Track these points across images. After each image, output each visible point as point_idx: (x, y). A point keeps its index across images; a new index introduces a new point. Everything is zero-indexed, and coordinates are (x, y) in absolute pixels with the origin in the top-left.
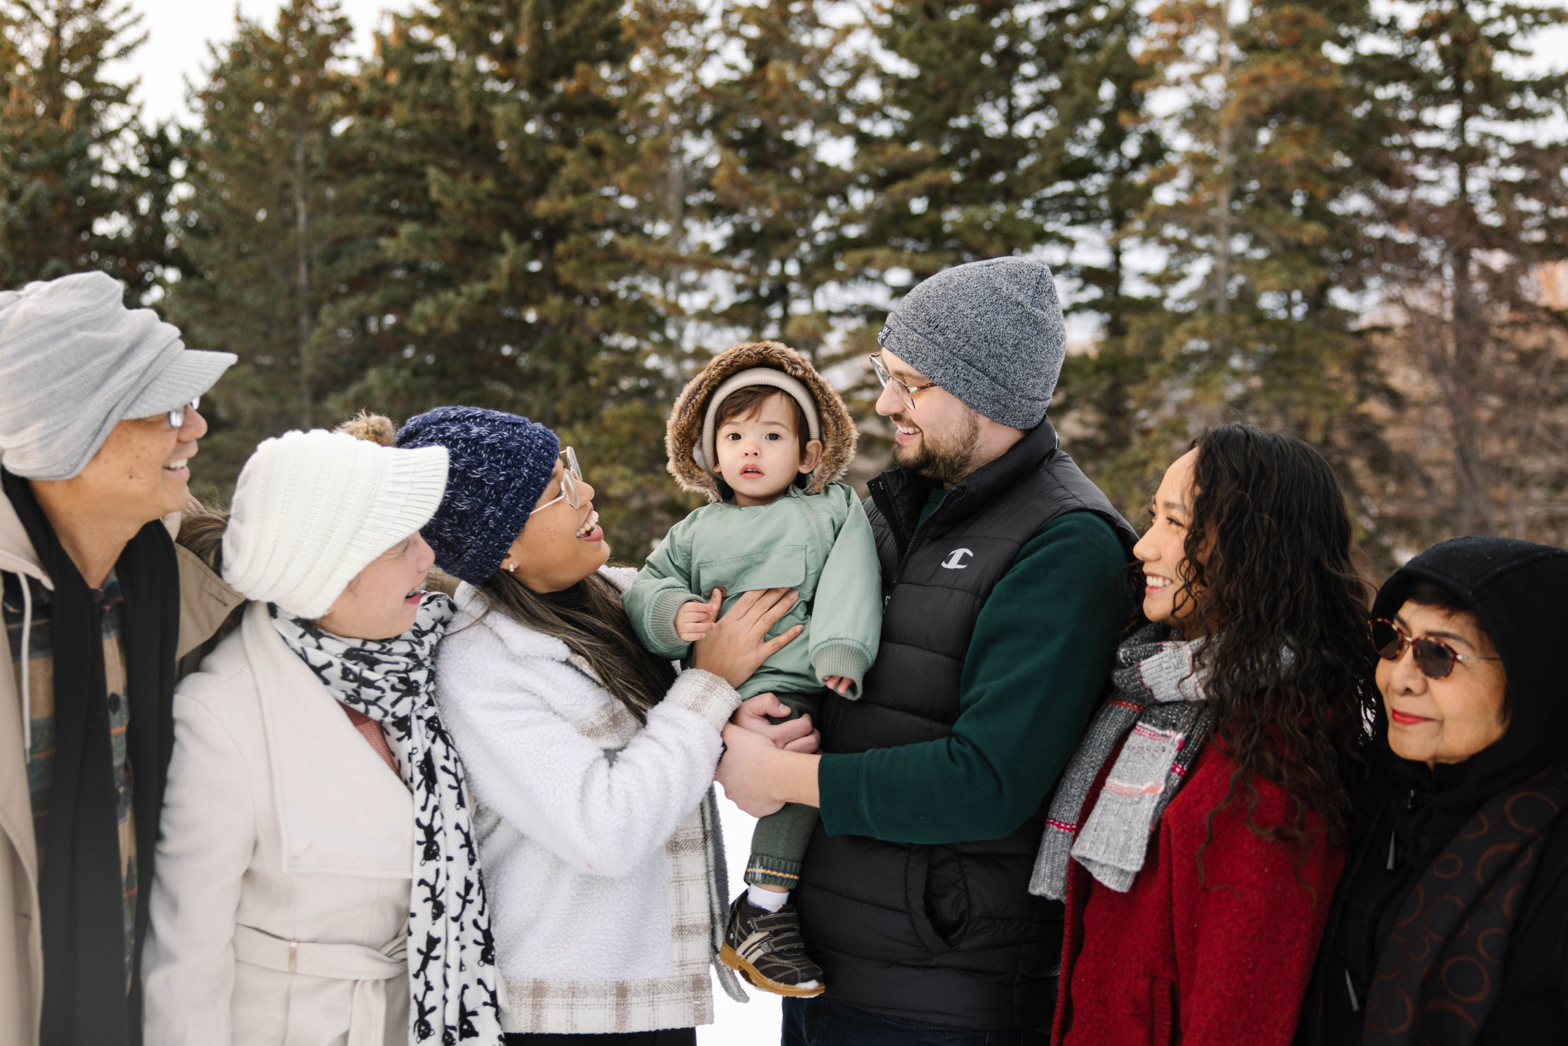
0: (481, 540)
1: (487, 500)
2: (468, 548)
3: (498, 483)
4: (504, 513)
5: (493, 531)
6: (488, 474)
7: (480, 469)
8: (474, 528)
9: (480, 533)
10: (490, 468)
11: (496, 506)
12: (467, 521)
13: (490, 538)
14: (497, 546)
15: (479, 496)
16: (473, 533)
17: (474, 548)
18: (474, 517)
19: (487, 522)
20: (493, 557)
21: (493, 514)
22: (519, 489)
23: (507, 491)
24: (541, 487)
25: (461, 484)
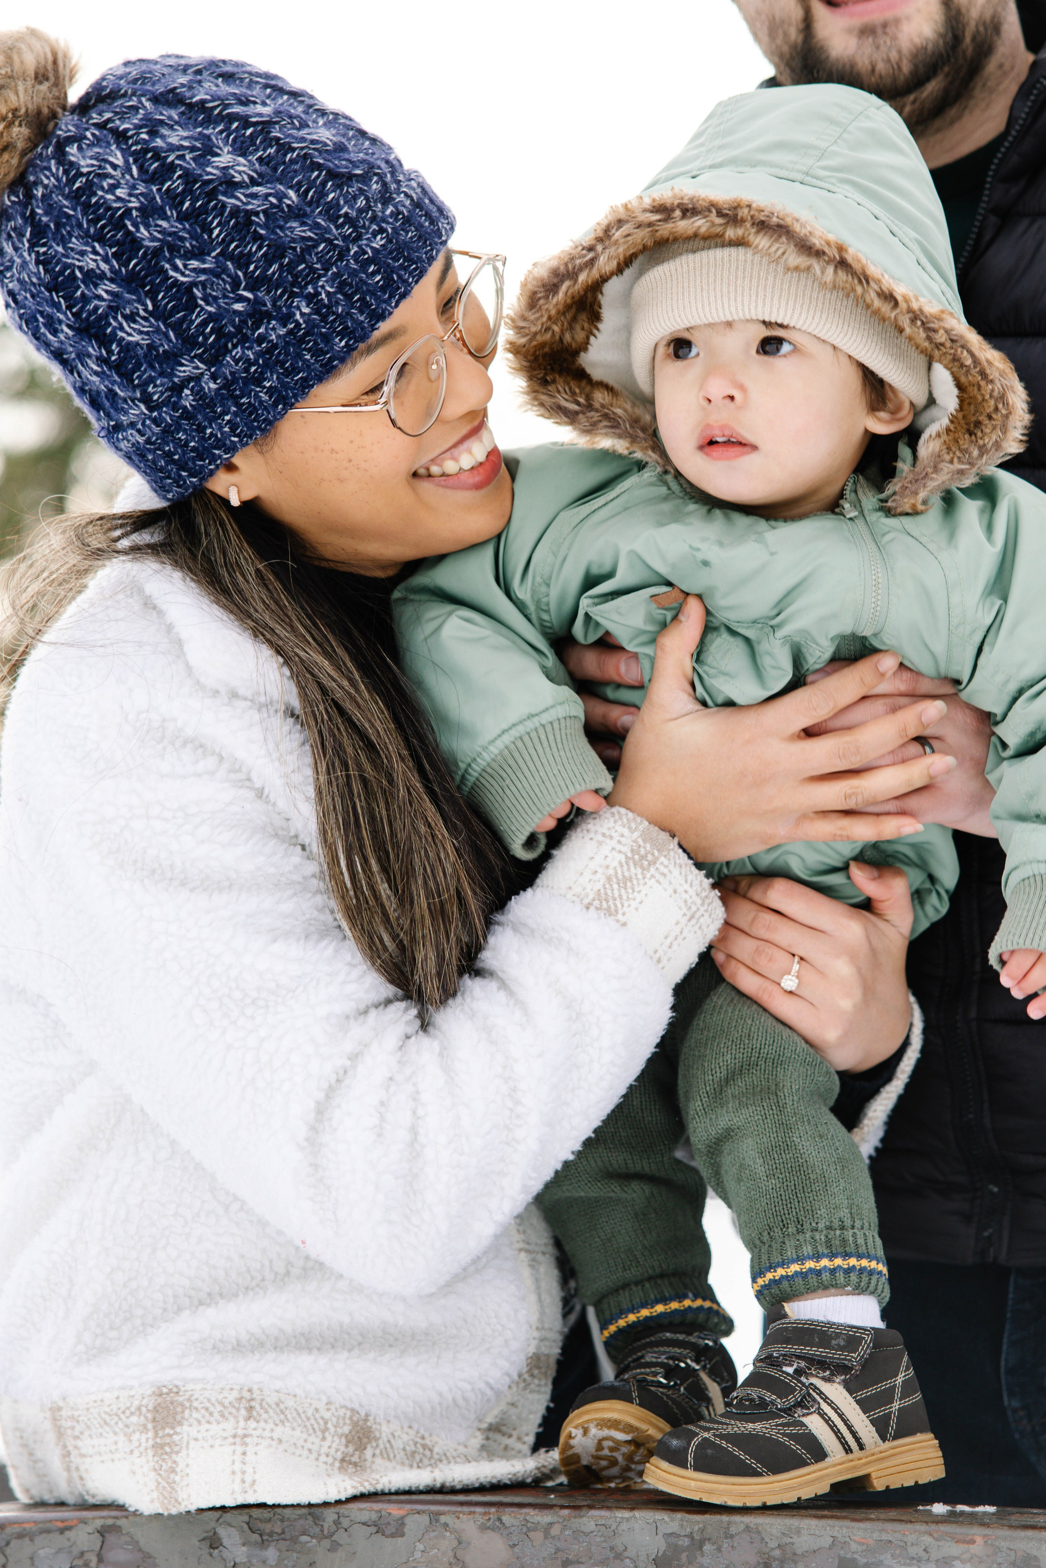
22: (275, 346)
23: (244, 339)
24: (331, 360)
25: (146, 276)
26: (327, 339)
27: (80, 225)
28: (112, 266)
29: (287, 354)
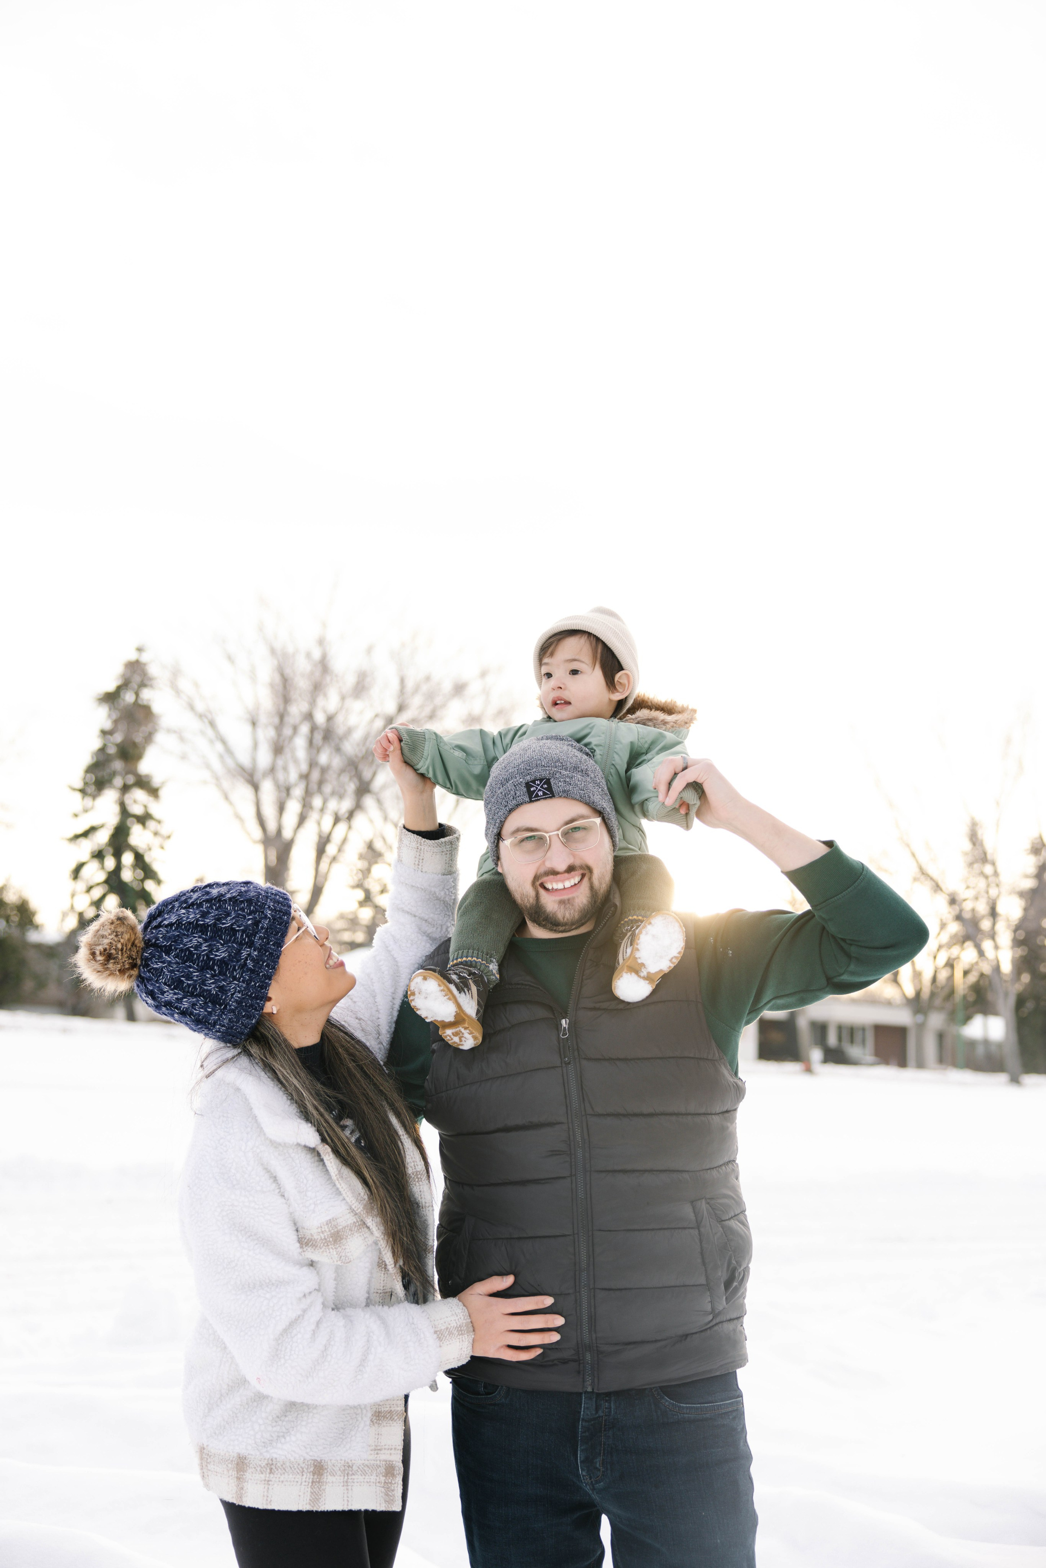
0: (243, 981)
1: (241, 944)
2: (232, 995)
3: (247, 927)
4: (259, 953)
5: (252, 971)
6: (237, 921)
7: (229, 918)
8: (235, 973)
9: (242, 976)
10: (238, 916)
11: (250, 947)
12: (227, 969)
13: (251, 980)
14: (259, 986)
15: (233, 942)
16: (235, 978)
17: (239, 992)
18: (233, 961)
19: (245, 964)
20: (256, 998)
21: (249, 955)
22: (267, 929)
23: (257, 933)
24: (286, 924)
25: (215, 936)
26: (280, 918)
27: (184, 935)
28: (203, 938)
29: (272, 929)
